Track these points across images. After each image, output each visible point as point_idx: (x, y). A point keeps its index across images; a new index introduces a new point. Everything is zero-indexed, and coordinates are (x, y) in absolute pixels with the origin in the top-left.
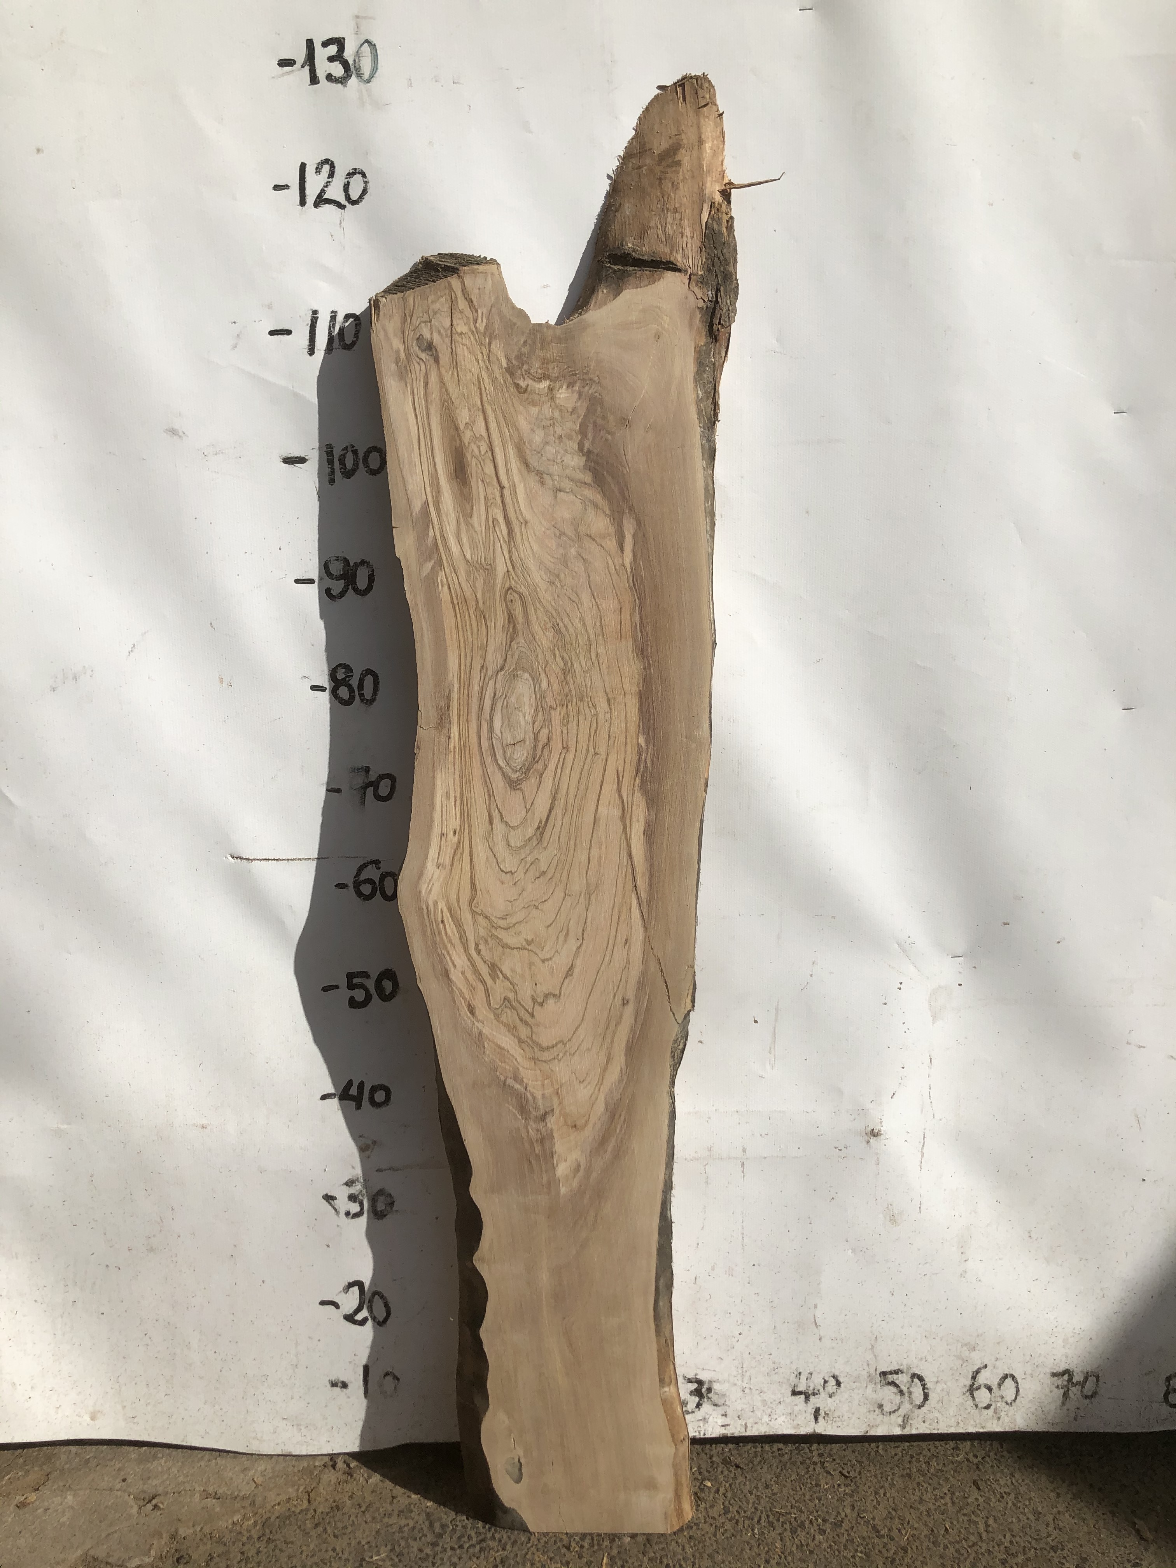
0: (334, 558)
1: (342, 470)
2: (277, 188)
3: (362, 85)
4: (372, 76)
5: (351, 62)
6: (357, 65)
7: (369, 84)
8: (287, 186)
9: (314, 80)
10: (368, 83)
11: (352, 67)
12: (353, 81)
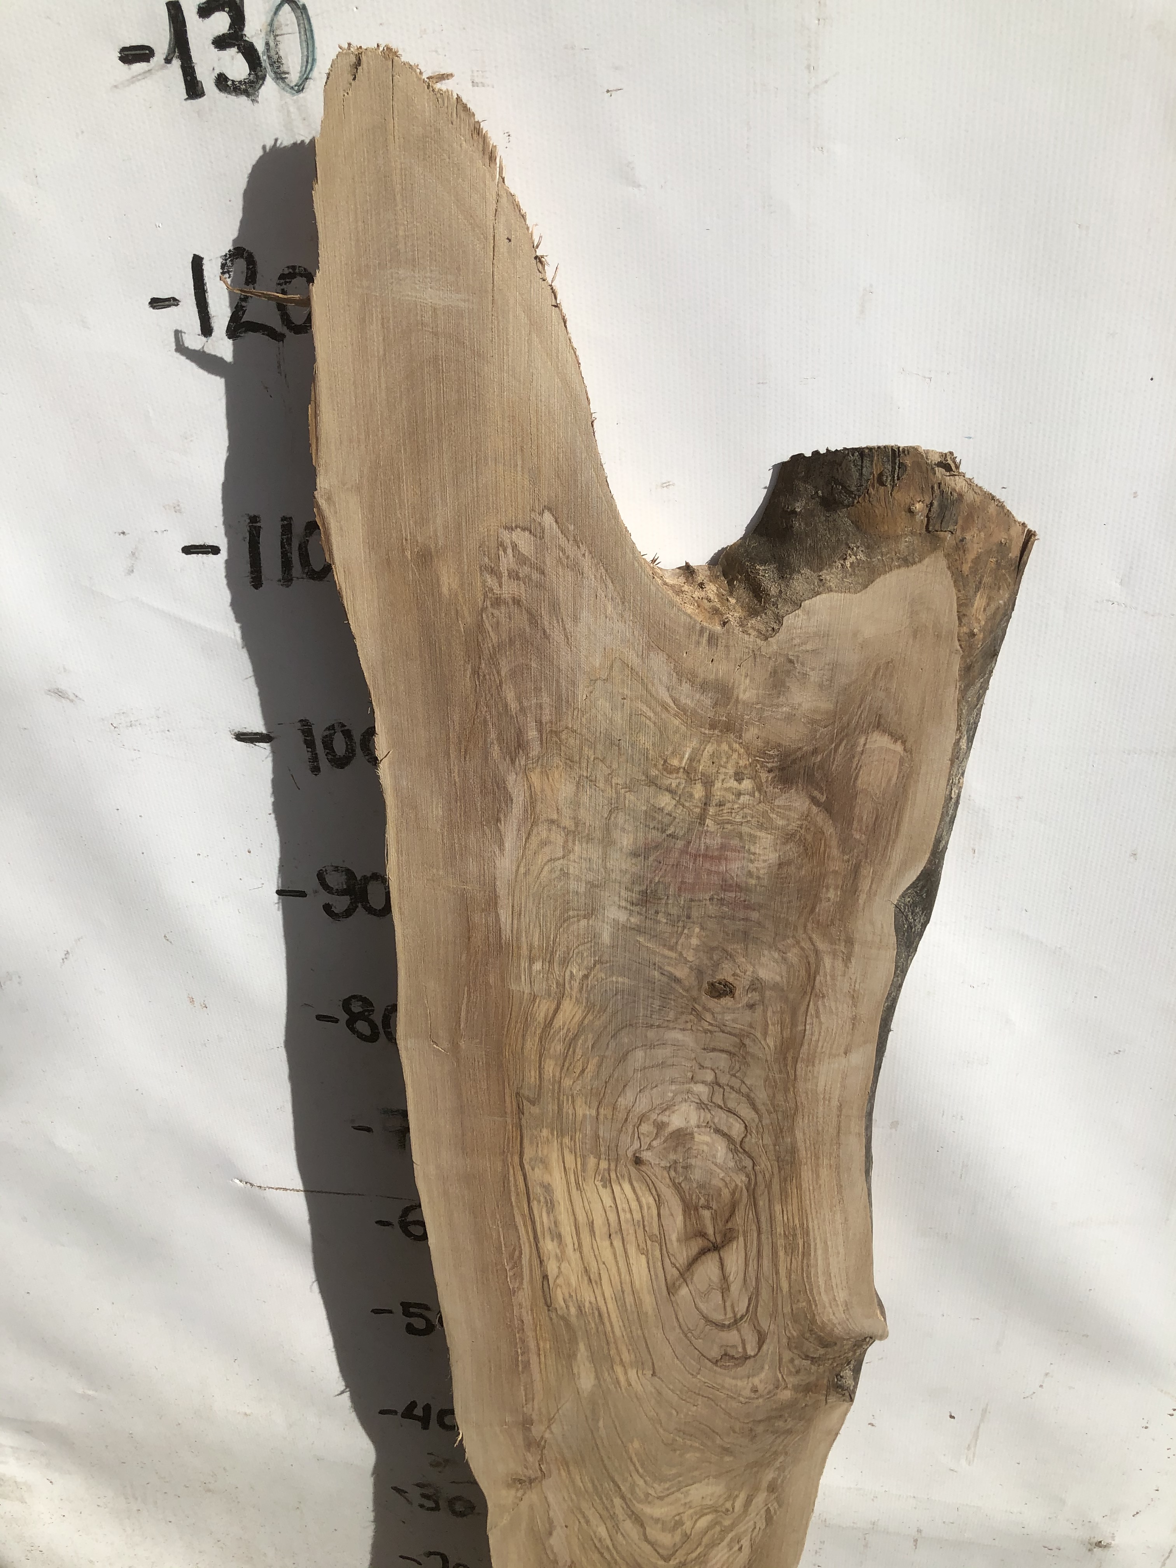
0: (332, 868)
1: (330, 757)
2: (156, 303)
3: (288, 98)
4: (305, 78)
5: (260, 47)
6: (273, 53)
7: (301, 95)
8: (174, 299)
9: (194, 89)
10: (299, 91)
11: (264, 58)
12: (269, 88)
